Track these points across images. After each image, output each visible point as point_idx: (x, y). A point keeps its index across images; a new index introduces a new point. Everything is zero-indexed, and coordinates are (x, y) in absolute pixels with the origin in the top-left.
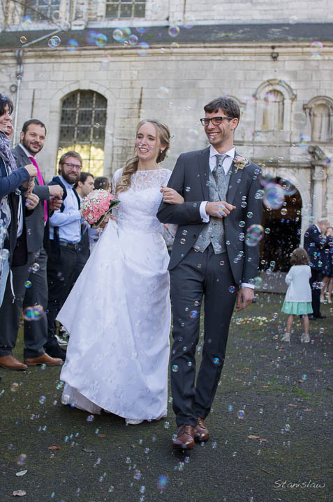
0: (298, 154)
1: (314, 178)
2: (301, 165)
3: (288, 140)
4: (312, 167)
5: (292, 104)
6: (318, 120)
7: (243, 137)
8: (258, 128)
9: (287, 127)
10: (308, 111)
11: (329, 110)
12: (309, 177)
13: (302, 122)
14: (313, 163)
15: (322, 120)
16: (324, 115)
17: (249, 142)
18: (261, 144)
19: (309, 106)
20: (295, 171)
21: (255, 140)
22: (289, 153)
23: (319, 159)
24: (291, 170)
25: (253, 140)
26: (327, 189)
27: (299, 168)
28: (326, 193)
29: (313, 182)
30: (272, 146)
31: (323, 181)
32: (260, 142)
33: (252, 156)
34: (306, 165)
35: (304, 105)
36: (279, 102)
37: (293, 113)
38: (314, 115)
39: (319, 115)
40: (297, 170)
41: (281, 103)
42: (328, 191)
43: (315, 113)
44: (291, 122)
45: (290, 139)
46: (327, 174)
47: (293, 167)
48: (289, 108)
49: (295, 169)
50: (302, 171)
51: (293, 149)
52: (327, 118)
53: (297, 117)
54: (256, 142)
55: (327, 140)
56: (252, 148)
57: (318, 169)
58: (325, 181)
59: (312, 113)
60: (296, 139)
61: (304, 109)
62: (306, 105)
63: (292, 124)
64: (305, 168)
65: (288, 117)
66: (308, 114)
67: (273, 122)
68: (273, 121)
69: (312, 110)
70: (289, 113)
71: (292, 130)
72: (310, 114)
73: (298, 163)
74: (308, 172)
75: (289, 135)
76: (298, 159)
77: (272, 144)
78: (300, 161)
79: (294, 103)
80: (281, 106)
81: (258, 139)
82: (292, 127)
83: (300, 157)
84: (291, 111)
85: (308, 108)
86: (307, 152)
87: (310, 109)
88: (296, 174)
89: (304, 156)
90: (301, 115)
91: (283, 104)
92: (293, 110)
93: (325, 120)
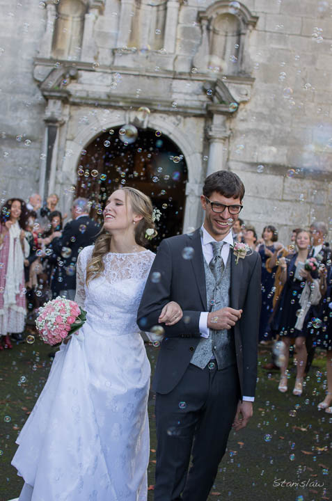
0: (186, 93)
1: (210, 133)
2: (189, 111)
3: (170, 68)
4: (208, 115)
5: (179, 10)
6: (220, 40)
7: (96, 58)
8: (122, 45)
9: (169, 47)
10: (205, 23)
11: (239, 25)
12: (202, 131)
13: (196, 42)
14: (210, 108)
15: (226, 41)
16: (230, 34)
17: (104, 67)
18: (125, 71)
19: (209, 15)
20: (179, 120)
21: (116, 64)
22: (171, 91)
23: (222, 102)
24: (173, 118)
25: (113, 63)
26: (229, 153)
27: (186, 115)
28: (228, 160)
29: (208, 140)
30: (143, 76)
31: (224, 139)
32: (124, 68)
33: (108, 90)
34: (198, 112)
35: (199, 13)
36: (158, 6)
37: (180, 26)
38: (215, 32)
39: (222, 33)
40: (182, 119)
41: (161, 8)
42: (231, 158)
43: (217, 28)
44: (176, 39)
45: (174, 67)
46: (230, 129)
47: (175, 113)
48: (175, 16)
49: (179, 117)
50: (191, 121)
51: (177, 84)
52: (235, 39)
53: (187, 32)
54: (117, 68)
55: (234, 73)
56: (110, 77)
57: (218, 119)
58: (226, 139)
59: (211, 28)
60: (183, 68)
61: (199, 20)
62: (204, 12)
63: (178, 44)
64: (196, 116)
65: (172, 30)
66: (204, 27)
67: (146, 39)
68: (146, 36)
69: (212, 23)
70: (174, 22)
71: (177, 53)
72: (208, 29)
73: (186, 107)
74: (201, 123)
75: (171, 60)
76: (186, 100)
77: (144, 73)
78: (188, 103)
79: (184, 9)
80: (161, 14)
81: (120, 62)
82: (178, 48)
83: (188, 97)
84: (178, 23)
85: (206, 18)
86: (201, 90)
87: (209, 21)
88: (181, 125)
89: (195, 98)
90: (193, 30)
91: (166, 9)
92: (181, 21)
93: (231, 41)
